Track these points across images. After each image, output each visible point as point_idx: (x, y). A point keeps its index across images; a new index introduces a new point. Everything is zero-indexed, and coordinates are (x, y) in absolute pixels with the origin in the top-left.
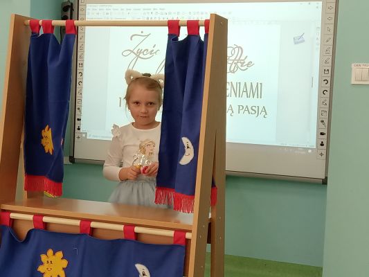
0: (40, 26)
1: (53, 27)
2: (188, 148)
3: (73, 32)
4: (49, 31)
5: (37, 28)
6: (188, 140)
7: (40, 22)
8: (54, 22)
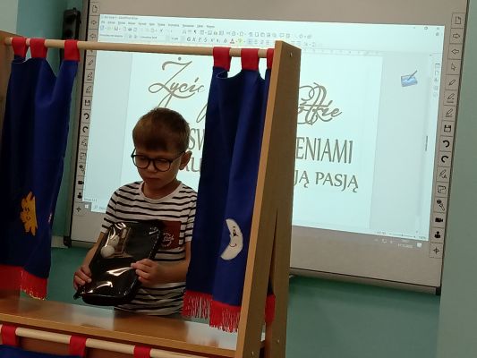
0: (27, 47)
1: (46, 49)
2: (235, 235)
3: (74, 58)
4: (40, 55)
5: (23, 49)
6: (235, 224)
7: (28, 41)
8: (48, 42)
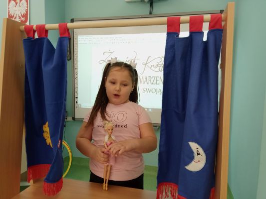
0: (34, 32)
1: (47, 31)
2: (198, 154)
3: (66, 35)
4: (43, 36)
5: (32, 32)
6: (198, 146)
7: (34, 27)
8: (48, 26)
